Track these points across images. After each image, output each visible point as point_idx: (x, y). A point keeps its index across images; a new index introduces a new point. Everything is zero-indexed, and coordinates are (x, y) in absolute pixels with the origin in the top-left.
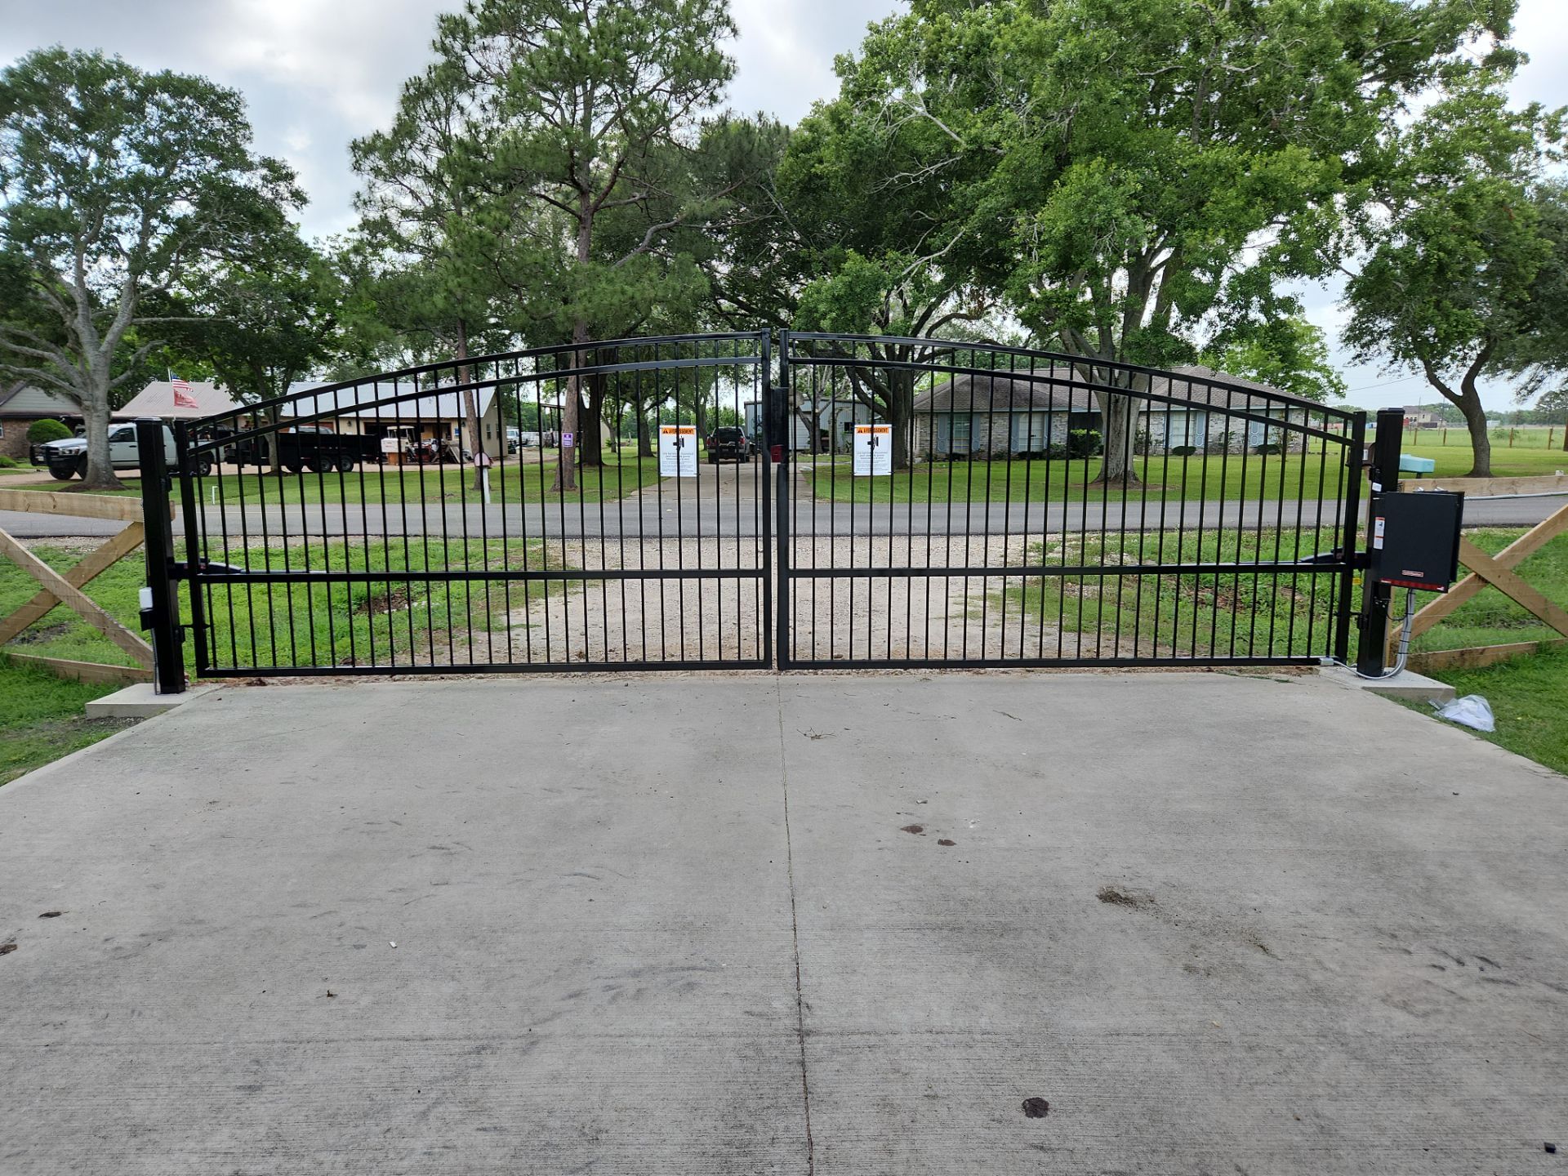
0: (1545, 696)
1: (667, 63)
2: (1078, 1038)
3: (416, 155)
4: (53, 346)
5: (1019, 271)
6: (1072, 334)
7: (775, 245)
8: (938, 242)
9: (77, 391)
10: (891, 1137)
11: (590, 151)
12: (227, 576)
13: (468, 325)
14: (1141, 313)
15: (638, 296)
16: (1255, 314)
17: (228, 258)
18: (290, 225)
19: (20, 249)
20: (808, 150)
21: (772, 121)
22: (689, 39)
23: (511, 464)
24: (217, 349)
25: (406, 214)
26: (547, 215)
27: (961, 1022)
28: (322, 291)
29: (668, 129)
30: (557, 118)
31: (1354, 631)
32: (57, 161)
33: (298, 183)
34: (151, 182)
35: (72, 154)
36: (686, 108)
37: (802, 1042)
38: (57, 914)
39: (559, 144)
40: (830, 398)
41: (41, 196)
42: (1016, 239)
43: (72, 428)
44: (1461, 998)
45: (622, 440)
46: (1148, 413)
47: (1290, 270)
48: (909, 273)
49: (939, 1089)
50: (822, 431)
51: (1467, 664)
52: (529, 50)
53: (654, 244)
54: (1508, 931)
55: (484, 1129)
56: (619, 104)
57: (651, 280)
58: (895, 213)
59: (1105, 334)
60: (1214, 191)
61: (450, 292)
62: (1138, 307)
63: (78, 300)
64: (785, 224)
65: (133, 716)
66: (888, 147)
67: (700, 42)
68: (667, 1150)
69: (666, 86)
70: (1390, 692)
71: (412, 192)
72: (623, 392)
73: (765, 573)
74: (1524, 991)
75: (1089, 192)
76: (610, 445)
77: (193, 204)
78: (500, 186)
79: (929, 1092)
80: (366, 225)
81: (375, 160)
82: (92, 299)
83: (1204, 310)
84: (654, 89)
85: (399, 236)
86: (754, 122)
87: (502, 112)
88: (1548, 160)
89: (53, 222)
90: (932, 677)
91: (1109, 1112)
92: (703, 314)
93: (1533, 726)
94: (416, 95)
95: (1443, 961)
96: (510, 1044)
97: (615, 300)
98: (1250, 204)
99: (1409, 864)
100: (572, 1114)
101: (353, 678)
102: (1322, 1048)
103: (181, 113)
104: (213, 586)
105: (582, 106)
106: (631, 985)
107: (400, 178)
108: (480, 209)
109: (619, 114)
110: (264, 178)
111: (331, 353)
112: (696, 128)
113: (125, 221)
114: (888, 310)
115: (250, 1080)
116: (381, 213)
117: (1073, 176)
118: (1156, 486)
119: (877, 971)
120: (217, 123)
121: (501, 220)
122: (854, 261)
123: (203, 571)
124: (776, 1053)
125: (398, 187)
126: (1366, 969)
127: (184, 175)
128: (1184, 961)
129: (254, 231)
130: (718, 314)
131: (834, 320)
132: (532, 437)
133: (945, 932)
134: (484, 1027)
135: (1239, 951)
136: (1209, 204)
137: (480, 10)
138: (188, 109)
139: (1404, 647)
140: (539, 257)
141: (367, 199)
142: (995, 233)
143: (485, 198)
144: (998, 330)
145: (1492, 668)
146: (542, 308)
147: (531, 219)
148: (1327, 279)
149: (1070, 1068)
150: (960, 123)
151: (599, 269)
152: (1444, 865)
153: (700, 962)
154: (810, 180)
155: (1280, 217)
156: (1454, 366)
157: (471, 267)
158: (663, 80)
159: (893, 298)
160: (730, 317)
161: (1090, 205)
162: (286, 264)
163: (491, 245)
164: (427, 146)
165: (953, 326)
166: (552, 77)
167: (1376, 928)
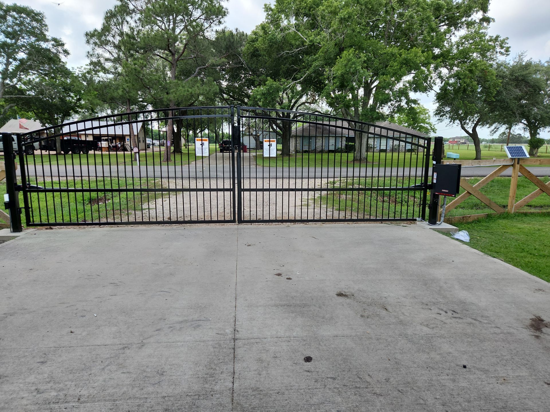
0: (488, 231)
1: (203, 9)
2: (324, 338)
3: (110, 38)
5: (326, 87)
6: (345, 110)
7: (243, 76)
8: (299, 76)
10: (261, 370)
11: (175, 39)
12: (37, 190)
13: (132, 101)
14: (368, 103)
15: (193, 92)
16: (403, 104)
17: (40, 74)
18: (63, 63)
20: (254, 41)
21: (241, 32)
22: (211, 1)
23: (149, 151)
24: (36, 108)
25: (107, 60)
26: (160, 62)
27: (287, 334)
28: (75, 87)
29: (204, 33)
30: (163, 27)
31: (427, 210)
33: (66, 47)
34: (9, 45)
36: (210, 26)
37: (234, 342)
39: (164, 37)
42: (325, 76)
44: (445, 323)
45: (189, 144)
46: (368, 137)
47: (415, 90)
48: (289, 87)
49: (278, 355)
50: (261, 142)
51: (465, 221)
53: (199, 74)
54: (462, 303)
55: (124, 373)
56: (186, 23)
57: (198, 87)
58: (284, 65)
59: (356, 110)
60: (391, 62)
61: (124, 89)
62: (367, 101)
64: (246, 68)
66: (282, 41)
68: (186, 377)
69: (203, 17)
70: (438, 230)
71: (109, 51)
72: (190, 127)
73: (233, 190)
74: (464, 321)
75: (349, 60)
76: (185, 145)
77: (26, 54)
78: (142, 51)
79: (275, 356)
80: (92, 63)
81: (95, 39)
83: (387, 103)
84: (198, 18)
85: (105, 68)
86: (234, 32)
87: (143, 24)
88: (500, 55)
90: (291, 226)
91: (331, 360)
92: (217, 99)
93: (482, 240)
94: (110, 16)
95: (441, 312)
96: (135, 346)
97: (185, 94)
98: (402, 67)
99: (435, 283)
100: (155, 367)
101: (85, 226)
102: (400, 339)
103: (21, 20)
104: (32, 193)
105: (172, 23)
106: (178, 326)
107: (104, 46)
108: (135, 59)
109: (186, 27)
110: (53, 45)
111: (80, 110)
112: (214, 33)
114: (283, 99)
115: (42, 360)
116: (97, 59)
117: (344, 55)
118: (370, 162)
119: (261, 319)
120: (35, 24)
121: (143, 63)
122: (270, 81)
123: (28, 188)
124: (225, 346)
125: (104, 50)
126: (417, 315)
127: (22, 43)
128: (361, 314)
129: (49, 64)
130: (223, 99)
131: (263, 102)
132: (157, 142)
133: (285, 307)
134: (126, 341)
135: (378, 310)
136: (388, 67)
138: (23, 18)
139: (443, 215)
140: (157, 77)
141: (92, 54)
142: (318, 74)
143: (137, 55)
144: (321, 108)
145: (473, 222)
146: (158, 96)
147: (154, 63)
148: (428, 93)
149: (320, 347)
150: (307, 35)
151: (179, 82)
152: (446, 283)
153: (202, 318)
154: (254, 52)
155: (413, 72)
156: (470, 123)
157: (132, 80)
158: (202, 15)
159: (285, 95)
160: (227, 101)
161: (349, 65)
162: (62, 77)
163: (139, 72)
164: (115, 35)
165: (305, 106)
166: (161, 12)
167: (422, 302)
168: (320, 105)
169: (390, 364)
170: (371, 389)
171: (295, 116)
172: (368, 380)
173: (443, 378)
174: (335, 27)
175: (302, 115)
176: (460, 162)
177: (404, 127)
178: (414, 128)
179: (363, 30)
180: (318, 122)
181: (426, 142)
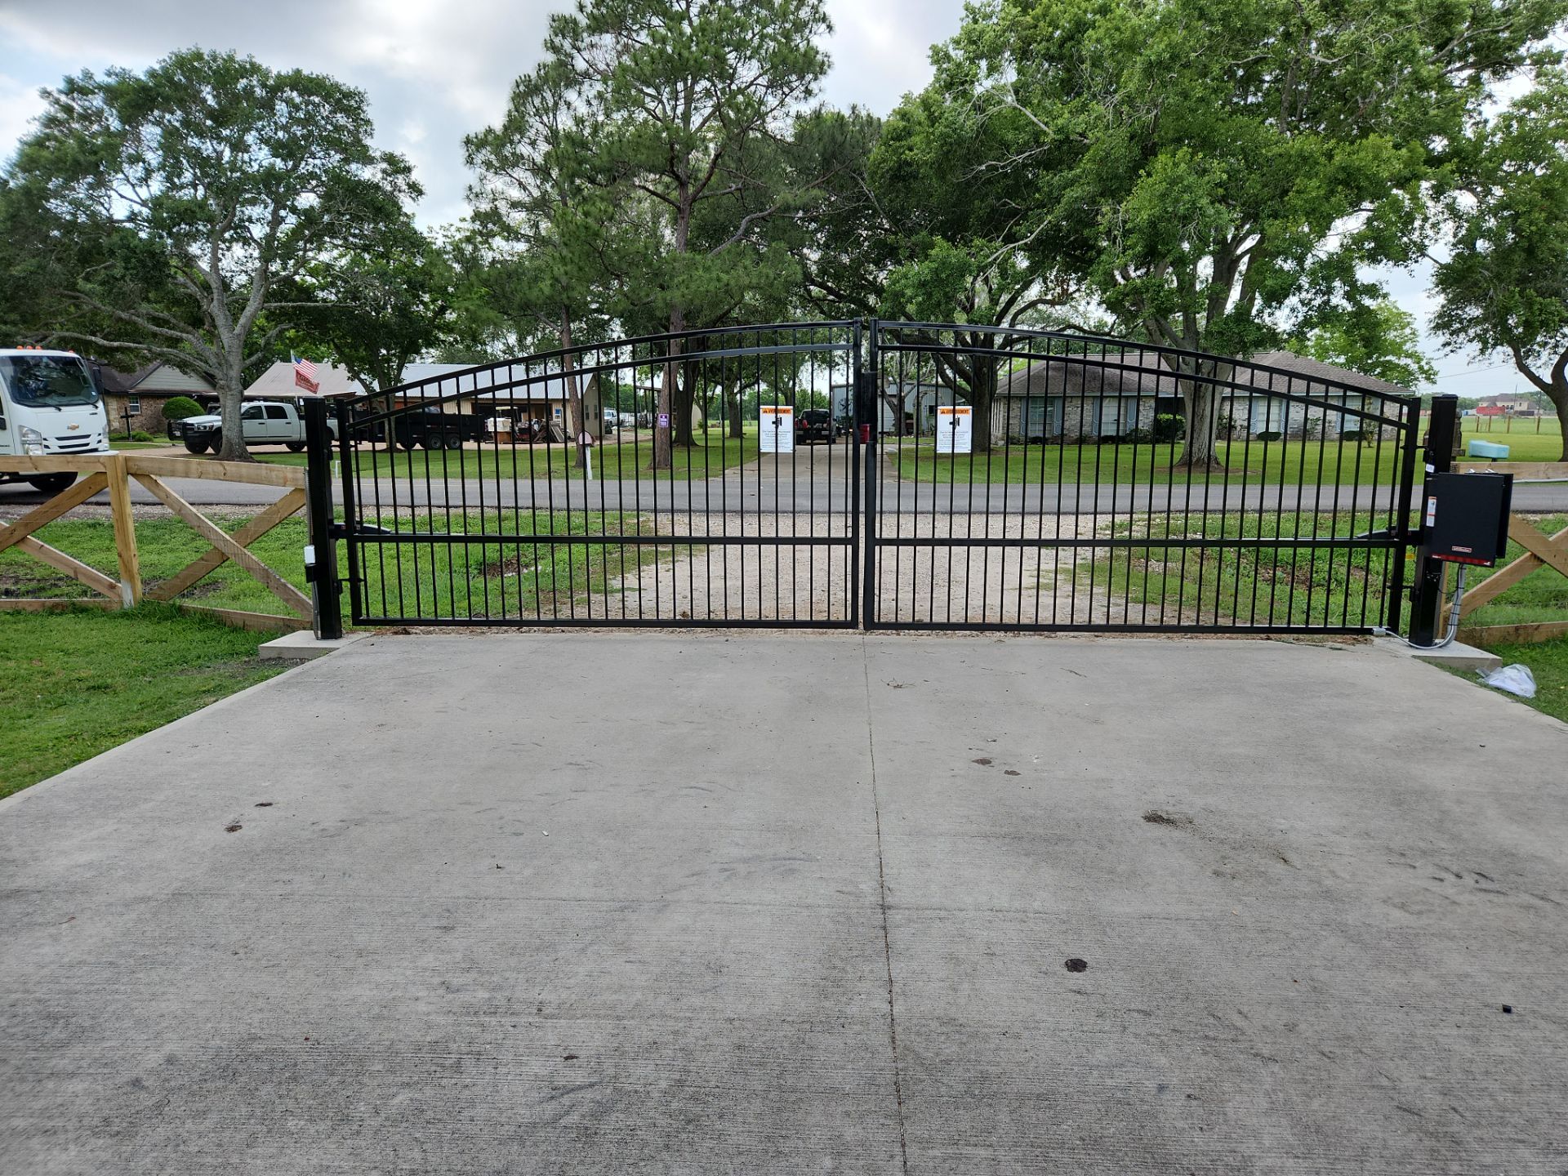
1: (764, 59)
2: (1115, 919)
3: (524, 149)
4: (190, 328)
5: (1103, 257)
6: (1156, 320)
7: (864, 233)
8: (1023, 230)
9: (212, 371)
10: (956, 979)
11: (690, 143)
12: (379, 537)
13: (572, 312)
14: (1226, 300)
15: (732, 283)
16: (1338, 300)
17: (349, 246)
18: (407, 216)
19: (161, 237)
20: (898, 138)
21: (864, 113)
22: (787, 36)
23: (609, 443)
24: (338, 334)
25: (515, 205)
26: (646, 205)
27: (1017, 904)
28: (435, 278)
29: (764, 121)
30: (660, 113)
31: (1406, 606)
32: (196, 156)
33: (414, 176)
34: (280, 175)
35: (208, 148)
36: (782, 103)
37: (884, 913)
38: (270, 804)
39: (660, 138)
40: (915, 382)
41: (182, 187)
42: (1101, 228)
43: (205, 406)
44: (1454, 902)
45: (712, 422)
46: (1232, 399)
47: (1373, 258)
48: (995, 259)
49: (997, 950)
50: (907, 414)
51: (1521, 638)
52: (633, 46)
53: (748, 232)
54: (1507, 854)
55: (631, 962)
56: (718, 99)
57: (745, 268)
58: (982, 201)
59: (1190, 322)
60: (1298, 181)
61: (557, 280)
62: (1223, 296)
63: (214, 285)
64: (875, 211)
65: (300, 657)
66: (977, 136)
67: (797, 38)
68: (776, 981)
69: (763, 81)
70: (1439, 661)
71: (520, 184)
72: (715, 376)
73: (853, 541)
75: (1173, 182)
76: (699, 425)
77: (318, 196)
78: (604, 178)
79: (989, 951)
80: (477, 216)
81: (487, 154)
82: (225, 285)
83: (1286, 296)
84: (752, 84)
85: (508, 225)
86: (846, 113)
87: (606, 108)
89: (190, 213)
90: (1006, 639)
91: (1137, 971)
92: (794, 299)
94: (525, 92)
95: (1443, 875)
96: (646, 906)
97: (712, 288)
98: (1332, 192)
99: (1427, 800)
100: (700, 954)
102: (1324, 933)
103: (308, 110)
104: (367, 544)
105: (682, 101)
106: (742, 869)
107: (509, 171)
108: (585, 200)
109: (718, 107)
110: (384, 171)
111: (442, 336)
112: (790, 121)
113: (255, 211)
114: (974, 296)
116: (491, 205)
117: (1159, 166)
118: (1238, 470)
119: (947, 865)
120: (341, 119)
121: (604, 210)
122: (941, 248)
123: (358, 532)
125: (508, 179)
126: (1373, 878)
127: (310, 168)
128: (1214, 867)
129: (374, 221)
130: (808, 300)
131: (919, 304)
132: (628, 418)
133: (1007, 841)
134: (625, 893)
135: (1263, 861)
136: (1291, 194)
137: (589, 9)
138: (315, 106)
139: (1455, 619)
140: (639, 247)
141: (478, 192)
142: (1080, 221)
143: (589, 189)
144: (1084, 316)
145: (1546, 643)
146: (643, 294)
147: (631, 208)
148: (1414, 266)
149: (1106, 940)
150: (1049, 113)
151: (698, 257)
152: (1459, 802)
153: (799, 855)
154: (900, 167)
155: (1366, 205)
156: (1545, 354)
157: (577, 254)
158: (760, 75)
159: (979, 284)
160: (820, 303)
161: (1174, 194)
162: (402, 252)
163: (597, 235)
164: (535, 140)
165: (1039, 311)
166: (655, 74)
167: (1388, 848)
168: (1081, 309)
169: (1298, 991)
170: (1247, 1044)
171: (1009, 341)
172: (1238, 1024)
173: (1446, 1032)
174: (1132, 87)
175: (1025, 339)
176: (1510, 467)
177: (1336, 366)
178: (1366, 370)
179: (1215, 91)
180: (1070, 356)
181: (1405, 409)
